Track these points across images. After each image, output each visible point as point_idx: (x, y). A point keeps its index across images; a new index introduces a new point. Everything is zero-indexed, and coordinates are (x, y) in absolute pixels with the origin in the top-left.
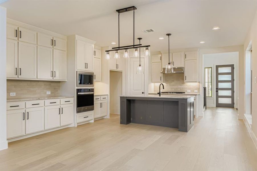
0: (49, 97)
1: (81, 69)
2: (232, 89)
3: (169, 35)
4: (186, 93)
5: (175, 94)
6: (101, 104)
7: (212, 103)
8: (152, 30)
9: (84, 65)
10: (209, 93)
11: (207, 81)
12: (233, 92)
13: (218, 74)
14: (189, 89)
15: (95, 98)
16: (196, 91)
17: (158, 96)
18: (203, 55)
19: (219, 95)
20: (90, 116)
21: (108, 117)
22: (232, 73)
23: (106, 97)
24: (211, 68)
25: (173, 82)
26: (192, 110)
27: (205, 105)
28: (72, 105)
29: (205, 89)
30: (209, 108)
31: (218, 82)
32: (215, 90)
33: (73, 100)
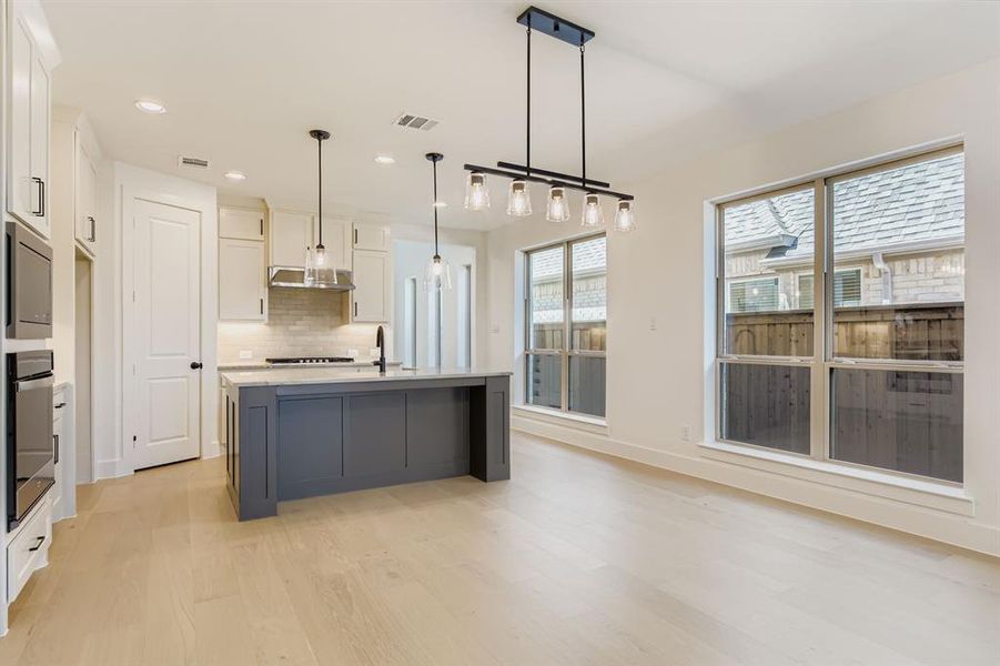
4: (356, 362)
5: (327, 363)
17: (376, 375)
25: (298, 322)
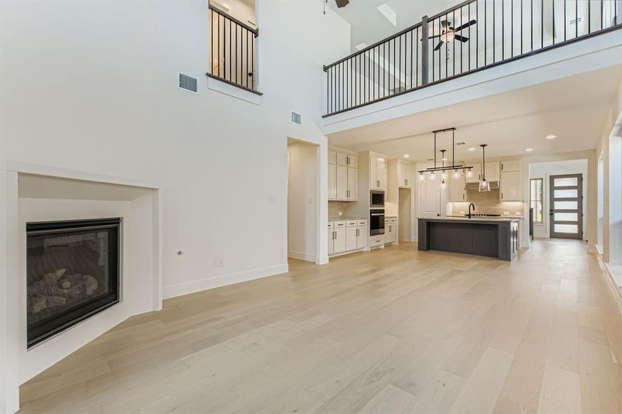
0: (343, 218)
1: (373, 187)
2: (579, 211)
3: (483, 146)
4: (503, 216)
6: (390, 227)
7: (542, 231)
8: (463, 143)
9: (376, 185)
10: (537, 217)
11: (533, 198)
12: (580, 216)
13: (552, 188)
14: (507, 210)
15: (386, 220)
16: (518, 213)
17: (467, 219)
18: (530, 165)
19: (556, 219)
20: (382, 239)
21: (397, 243)
22: (579, 188)
23: (394, 219)
24: (542, 179)
25: (481, 201)
26: (515, 240)
27: (531, 233)
28: (366, 227)
29: (531, 211)
30: (539, 239)
31: (553, 200)
32: (548, 212)
33: (367, 222)
